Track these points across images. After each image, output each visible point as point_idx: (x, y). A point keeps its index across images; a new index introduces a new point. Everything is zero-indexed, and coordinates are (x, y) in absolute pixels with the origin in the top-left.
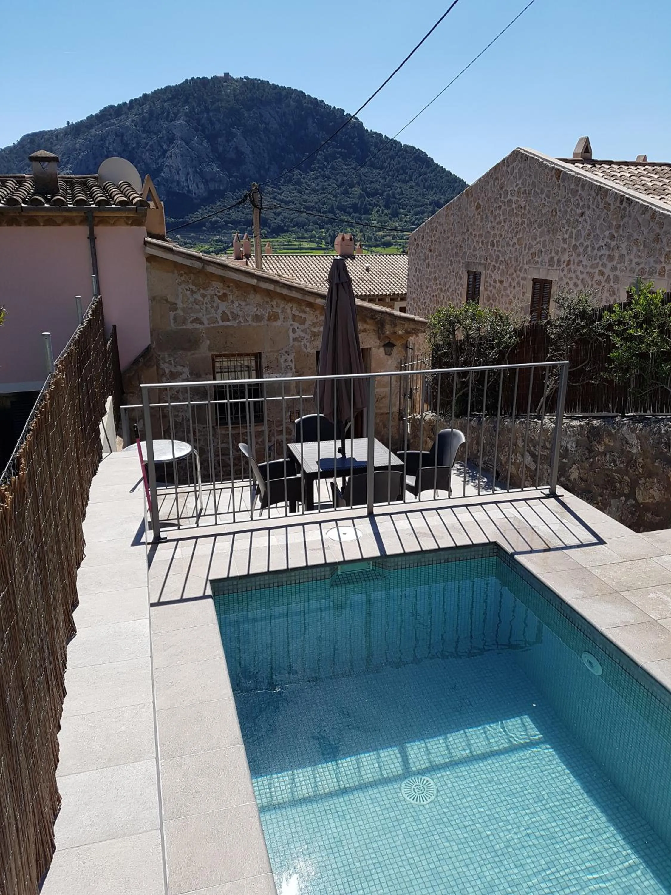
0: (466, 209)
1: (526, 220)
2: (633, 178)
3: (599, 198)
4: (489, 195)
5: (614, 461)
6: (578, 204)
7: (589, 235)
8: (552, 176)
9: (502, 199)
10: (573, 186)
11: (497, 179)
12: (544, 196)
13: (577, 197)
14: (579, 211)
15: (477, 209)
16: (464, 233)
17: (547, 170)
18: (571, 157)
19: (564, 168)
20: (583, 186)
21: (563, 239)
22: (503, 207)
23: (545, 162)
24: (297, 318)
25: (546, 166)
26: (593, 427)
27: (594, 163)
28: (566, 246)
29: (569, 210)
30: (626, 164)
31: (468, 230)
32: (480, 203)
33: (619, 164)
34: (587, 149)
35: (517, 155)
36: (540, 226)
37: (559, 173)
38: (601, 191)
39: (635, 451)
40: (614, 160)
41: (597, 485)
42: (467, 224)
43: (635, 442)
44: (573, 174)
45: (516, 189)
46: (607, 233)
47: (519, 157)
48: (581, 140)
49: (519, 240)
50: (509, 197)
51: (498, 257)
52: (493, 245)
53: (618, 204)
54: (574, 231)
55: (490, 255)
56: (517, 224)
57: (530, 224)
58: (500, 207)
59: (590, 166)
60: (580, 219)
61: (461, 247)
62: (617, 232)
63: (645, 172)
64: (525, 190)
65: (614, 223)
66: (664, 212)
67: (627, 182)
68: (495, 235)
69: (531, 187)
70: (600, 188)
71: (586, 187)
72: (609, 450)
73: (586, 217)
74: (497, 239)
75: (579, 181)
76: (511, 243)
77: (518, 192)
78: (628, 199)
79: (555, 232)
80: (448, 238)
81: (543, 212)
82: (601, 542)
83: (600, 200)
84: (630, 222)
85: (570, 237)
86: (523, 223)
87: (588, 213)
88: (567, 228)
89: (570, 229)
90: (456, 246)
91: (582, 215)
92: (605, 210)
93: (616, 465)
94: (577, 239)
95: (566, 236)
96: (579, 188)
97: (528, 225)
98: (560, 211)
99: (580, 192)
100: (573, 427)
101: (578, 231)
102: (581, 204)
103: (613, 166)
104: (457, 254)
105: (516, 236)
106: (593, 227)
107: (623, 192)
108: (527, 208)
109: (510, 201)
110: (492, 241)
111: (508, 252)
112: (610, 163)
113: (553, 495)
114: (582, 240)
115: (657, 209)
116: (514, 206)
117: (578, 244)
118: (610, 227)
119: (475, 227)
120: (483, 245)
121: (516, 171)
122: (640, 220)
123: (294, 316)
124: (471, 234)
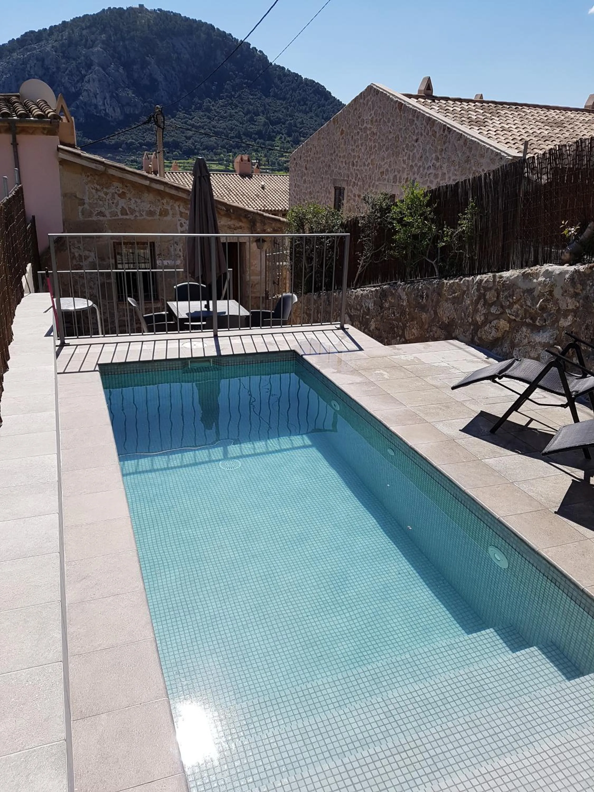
0: (334, 134)
1: (377, 144)
2: (462, 112)
3: (428, 127)
4: (351, 122)
5: (394, 313)
6: (414, 132)
7: (421, 157)
8: (396, 108)
9: (360, 126)
10: (411, 117)
11: (356, 109)
12: (390, 124)
13: (414, 126)
14: (415, 138)
15: (342, 134)
16: (332, 154)
17: (392, 103)
18: (416, 93)
19: (405, 101)
20: (418, 117)
21: (403, 160)
22: (360, 133)
23: (391, 96)
24: (183, 215)
25: (392, 100)
26: (383, 290)
27: (434, 99)
28: (405, 166)
29: (407, 136)
30: (460, 100)
31: (335, 152)
32: (344, 129)
33: (454, 100)
34: (429, 87)
35: (371, 89)
36: (387, 149)
37: (401, 106)
38: (430, 121)
39: (405, 304)
40: (450, 97)
41: (385, 332)
42: (334, 146)
43: (405, 297)
44: (411, 106)
45: (370, 118)
46: (434, 155)
47: (372, 91)
48: (424, 79)
49: (372, 161)
50: (365, 125)
51: (357, 175)
52: (353, 165)
53: (442, 132)
54: (411, 154)
55: (351, 173)
56: (371, 148)
57: (380, 149)
58: (358, 133)
59: (430, 101)
60: (416, 144)
61: (329, 166)
62: (441, 155)
63: (474, 108)
64: (377, 120)
65: (439, 147)
66: (473, 139)
67: (457, 115)
68: (354, 156)
69: (381, 117)
70: (429, 119)
71: (420, 118)
72: (392, 305)
73: (419, 142)
74: (356, 160)
75: (415, 113)
76: (367, 163)
77: (372, 121)
78: (448, 128)
79: (398, 154)
80: (319, 158)
81: (390, 138)
82: (361, 349)
83: (429, 129)
84: (450, 147)
85: (409, 159)
86: (375, 146)
87: (421, 139)
88: (406, 151)
89: (408, 152)
90: (326, 165)
91: (417, 141)
92: (433, 137)
93: (394, 315)
94: (413, 161)
95: (405, 158)
96: (415, 119)
97: (378, 148)
98: (402, 137)
99: (416, 122)
100: (372, 292)
101: (414, 153)
102: (416, 132)
103: (449, 101)
104: (326, 171)
105: (370, 157)
106: (424, 150)
107: (446, 122)
108: (378, 134)
109: (366, 128)
110: (353, 162)
111: (364, 171)
112: (447, 99)
113: (342, 328)
114: (416, 162)
115: (468, 137)
116: (368, 132)
117: (413, 165)
118: (436, 151)
119: (340, 149)
120: (346, 164)
121: (370, 103)
122: (456, 145)
123: (181, 213)
124: (337, 155)
